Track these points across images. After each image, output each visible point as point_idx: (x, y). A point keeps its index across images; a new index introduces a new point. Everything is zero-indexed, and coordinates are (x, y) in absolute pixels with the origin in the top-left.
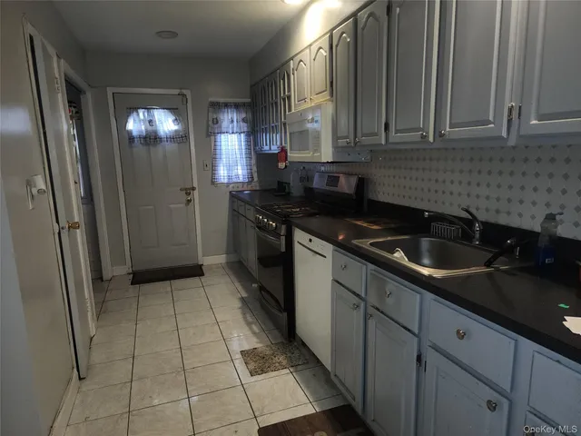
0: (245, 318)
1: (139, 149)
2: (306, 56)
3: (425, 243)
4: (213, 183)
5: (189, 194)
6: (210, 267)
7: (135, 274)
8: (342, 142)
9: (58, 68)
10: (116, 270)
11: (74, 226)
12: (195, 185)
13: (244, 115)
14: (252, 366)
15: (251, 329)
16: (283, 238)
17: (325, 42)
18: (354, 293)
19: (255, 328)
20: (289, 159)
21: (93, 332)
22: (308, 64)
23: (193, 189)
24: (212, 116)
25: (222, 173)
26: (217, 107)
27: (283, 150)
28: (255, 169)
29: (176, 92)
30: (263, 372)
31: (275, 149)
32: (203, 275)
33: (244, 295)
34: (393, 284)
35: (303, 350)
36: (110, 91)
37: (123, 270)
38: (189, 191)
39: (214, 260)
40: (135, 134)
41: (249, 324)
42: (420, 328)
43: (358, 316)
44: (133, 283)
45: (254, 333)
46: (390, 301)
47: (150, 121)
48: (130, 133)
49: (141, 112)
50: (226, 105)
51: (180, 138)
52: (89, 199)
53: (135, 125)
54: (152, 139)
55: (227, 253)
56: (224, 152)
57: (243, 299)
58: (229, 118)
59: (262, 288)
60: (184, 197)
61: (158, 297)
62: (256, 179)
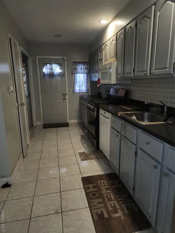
0: (82, 142)
1: (47, 79)
2: (108, 43)
3: (146, 114)
4: (73, 92)
5: (64, 96)
6: (71, 124)
7: (44, 125)
8: (119, 76)
9: (19, 49)
10: (38, 123)
11: (23, 104)
12: (67, 93)
13: (86, 66)
14: (82, 158)
15: (83, 146)
16: (96, 112)
17: (114, 38)
18: (117, 131)
19: (85, 145)
20: (101, 83)
21: (28, 142)
22: (109, 46)
23: (66, 94)
24: (74, 66)
25: (77, 89)
26: (76, 63)
27: (99, 79)
28: (89, 87)
29: (61, 57)
30: (86, 160)
31: (96, 79)
32: (68, 126)
33: (83, 134)
34: (129, 127)
35: (101, 154)
36: (37, 57)
37: (40, 123)
38: (65, 95)
39: (73, 121)
40: (46, 73)
41: (83, 144)
42: (137, 142)
43: (118, 139)
44: (44, 128)
45: (84, 147)
46: (127, 133)
47: (51, 69)
48: (44, 73)
49: (48, 65)
50: (80, 63)
51: (62, 75)
52: (29, 97)
53: (46, 70)
54: (52, 75)
55: (78, 119)
56: (78, 81)
57: (82, 136)
58: (80, 68)
59: (88, 132)
60: (63, 98)
61: (52, 133)
62: (90, 91)
